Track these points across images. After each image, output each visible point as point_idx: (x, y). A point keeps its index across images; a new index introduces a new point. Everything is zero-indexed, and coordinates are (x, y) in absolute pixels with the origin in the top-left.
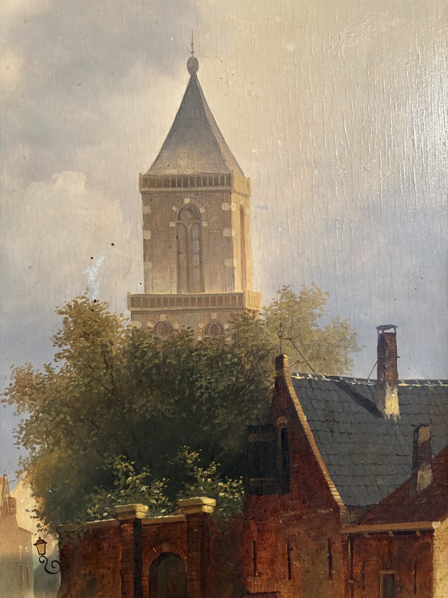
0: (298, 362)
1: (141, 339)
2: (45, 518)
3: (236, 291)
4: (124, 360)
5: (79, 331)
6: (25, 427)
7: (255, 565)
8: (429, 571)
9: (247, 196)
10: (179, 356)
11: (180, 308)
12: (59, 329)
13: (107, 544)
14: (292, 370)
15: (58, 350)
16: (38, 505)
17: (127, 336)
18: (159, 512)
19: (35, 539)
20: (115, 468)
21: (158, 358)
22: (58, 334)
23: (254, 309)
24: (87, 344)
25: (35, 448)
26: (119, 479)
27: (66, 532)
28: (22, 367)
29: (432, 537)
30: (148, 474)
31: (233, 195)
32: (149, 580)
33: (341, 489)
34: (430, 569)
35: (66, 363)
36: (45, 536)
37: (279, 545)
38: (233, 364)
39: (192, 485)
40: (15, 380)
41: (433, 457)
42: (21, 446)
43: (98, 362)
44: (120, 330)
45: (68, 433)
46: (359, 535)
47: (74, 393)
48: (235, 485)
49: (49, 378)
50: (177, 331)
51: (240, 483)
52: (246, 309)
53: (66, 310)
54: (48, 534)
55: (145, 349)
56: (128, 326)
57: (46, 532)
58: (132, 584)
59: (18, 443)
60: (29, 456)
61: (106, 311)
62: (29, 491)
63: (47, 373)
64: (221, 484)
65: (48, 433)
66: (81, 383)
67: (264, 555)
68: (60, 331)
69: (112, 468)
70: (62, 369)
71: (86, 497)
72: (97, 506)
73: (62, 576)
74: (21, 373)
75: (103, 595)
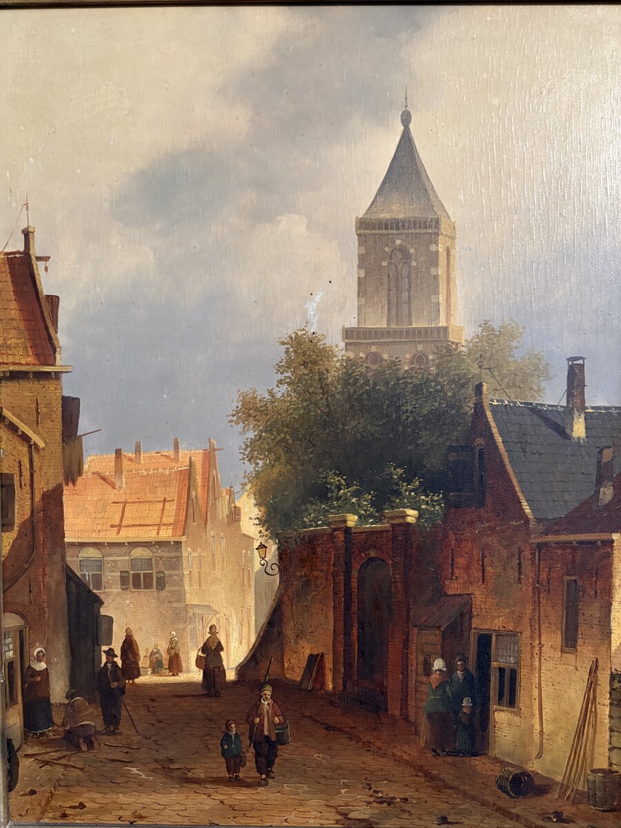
0: (496, 389)
1: (354, 368)
2: (266, 525)
3: (441, 325)
4: (339, 386)
5: (300, 360)
6: (249, 444)
7: (452, 569)
8: (608, 578)
9: (453, 238)
10: (387, 383)
11: (389, 340)
12: (281, 358)
13: (321, 549)
14: (490, 397)
16: (260, 513)
17: (341, 365)
18: (367, 521)
19: (256, 544)
20: (328, 482)
21: (369, 385)
22: (280, 362)
23: (458, 341)
24: (306, 372)
25: (258, 464)
26: (332, 492)
27: (285, 537)
28: (248, 391)
29: (612, 547)
30: (358, 488)
31: (440, 237)
32: (358, 582)
33: (531, 503)
34: (611, 576)
35: (287, 388)
36: (266, 541)
37: (475, 552)
38: (438, 391)
39: (397, 498)
40: (241, 403)
41: (615, 475)
42: (246, 461)
43: (315, 387)
44: (335, 359)
45: (288, 450)
46: (546, 544)
47: (294, 415)
48: (436, 498)
49: (271, 401)
50: (386, 361)
51: (440, 497)
52: (449, 341)
53: (288, 341)
55: (357, 377)
56: (342, 356)
57: (267, 538)
58: (342, 585)
59: (244, 459)
60: (253, 470)
61: (323, 342)
62: (253, 501)
63: (270, 397)
64: (423, 497)
65: (270, 451)
66: (300, 406)
67: (461, 561)
68: (282, 360)
69: (326, 482)
70: (283, 393)
71: (303, 507)
72: (312, 515)
73: (281, 578)
74: (247, 397)
75: (316, 595)
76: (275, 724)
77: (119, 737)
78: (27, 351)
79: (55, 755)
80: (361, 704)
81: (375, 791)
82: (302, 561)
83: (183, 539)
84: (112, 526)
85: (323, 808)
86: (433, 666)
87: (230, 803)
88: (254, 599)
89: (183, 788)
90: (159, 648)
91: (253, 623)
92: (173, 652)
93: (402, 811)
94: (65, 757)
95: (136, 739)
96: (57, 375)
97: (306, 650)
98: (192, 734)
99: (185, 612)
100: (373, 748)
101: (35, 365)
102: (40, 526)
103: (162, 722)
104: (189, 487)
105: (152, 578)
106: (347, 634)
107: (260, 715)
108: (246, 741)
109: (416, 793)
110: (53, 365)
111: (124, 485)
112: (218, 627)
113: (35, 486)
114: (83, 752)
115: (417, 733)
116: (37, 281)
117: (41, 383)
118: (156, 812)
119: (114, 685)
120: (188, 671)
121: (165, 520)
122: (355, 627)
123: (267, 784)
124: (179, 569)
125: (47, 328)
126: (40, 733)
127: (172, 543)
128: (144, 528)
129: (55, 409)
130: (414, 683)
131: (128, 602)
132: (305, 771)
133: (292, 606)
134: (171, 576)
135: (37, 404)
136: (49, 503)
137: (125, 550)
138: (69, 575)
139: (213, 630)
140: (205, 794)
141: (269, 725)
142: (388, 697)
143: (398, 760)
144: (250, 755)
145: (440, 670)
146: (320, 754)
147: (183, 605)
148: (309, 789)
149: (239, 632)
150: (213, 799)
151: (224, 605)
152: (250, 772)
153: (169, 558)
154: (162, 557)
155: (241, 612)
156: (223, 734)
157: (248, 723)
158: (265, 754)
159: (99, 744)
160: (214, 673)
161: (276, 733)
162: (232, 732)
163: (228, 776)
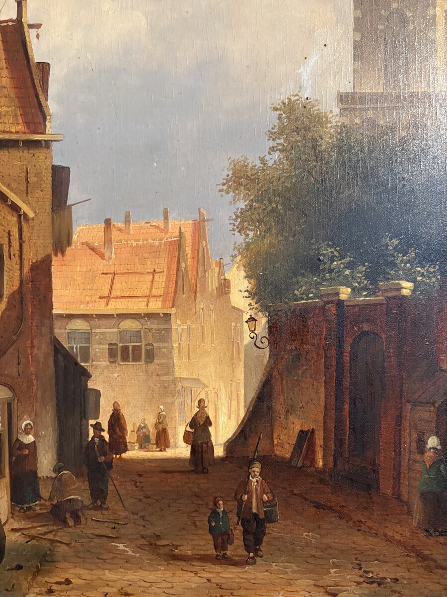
1: (348, 134)
2: (256, 298)
4: (333, 154)
5: (293, 127)
6: (240, 215)
11: (386, 105)
12: (273, 124)
13: (312, 323)
15: (271, 143)
16: (250, 286)
17: (336, 132)
18: (361, 294)
19: (246, 317)
20: (321, 253)
21: (364, 152)
22: (272, 128)
24: (299, 138)
25: (248, 235)
26: (325, 264)
27: (275, 310)
28: (238, 159)
30: (351, 259)
31: (438, 1)
32: (350, 356)
35: (279, 155)
36: (256, 314)
39: (392, 269)
40: (232, 172)
42: (236, 233)
43: (308, 154)
44: (329, 125)
45: (280, 220)
47: (286, 184)
48: (432, 270)
49: (263, 169)
50: (382, 127)
51: (437, 269)
53: (281, 107)
54: (258, 312)
55: (352, 144)
56: (336, 122)
58: (334, 359)
59: (234, 230)
60: (243, 241)
61: (317, 108)
62: (243, 274)
63: (262, 165)
64: (419, 269)
65: (260, 221)
66: (292, 174)
68: (275, 126)
69: (319, 253)
70: (275, 161)
71: (294, 280)
72: (304, 288)
73: (271, 351)
74: (237, 166)
75: (307, 369)
76: (263, 502)
77: (106, 512)
78: (17, 119)
79: (42, 530)
80: (352, 483)
81: (365, 572)
82: (292, 334)
83: (173, 311)
84: (101, 298)
85: (312, 588)
86: (427, 444)
87: (217, 581)
88: (243, 373)
89: (170, 565)
90: (146, 422)
91: (242, 397)
92: (160, 427)
93: (392, 591)
94: (51, 532)
96: (47, 144)
97: (296, 425)
98: (179, 510)
99: (173, 386)
100: (363, 528)
101: (25, 133)
102: (29, 296)
103: (149, 497)
104: (179, 259)
105: (141, 350)
106: (339, 409)
107: (248, 492)
108: (234, 518)
109: (408, 573)
110: (43, 133)
111: (113, 256)
112: (206, 401)
113: (24, 257)
114: (70, 527)
115: (409, 513)
116: (29, 49)
117: (31, 151)
118: (142, 589)
119: (102, 459)
120: (176, 447)
121: (154, 292)
122: (347, 402)
123: (255, 563)
124: (168, 342)
125: (37, 96)
126: (27, 508)
127: (162, 315)
128: (134, 300)
129: (44, 178)
130: (407, 461)
131: (116, 375)
132: (294, 550)
133: (282, 380)
134: (160, 348)
135: (27, 173)
136: (38, 274)
137: (113, 322)
138: (57, 348)
139: (202, 404)
140: (191, 572)
141: (257, 503)
142: (380, 476)
143: (389, 540)
144: (238, 532)
145: (434, 448)
146: (309, 532)
147: (171, 378)
148: (298, 568)
149: (228, 406)
150: (200, 577)
151: (213, 379)
152: (238, 550)
153: (159, 330)
154: (151, 329)
155: (230, 385)
156: (211, 511)
157: (236, 499)
158: (253, 532)
159: (86, 519)
160: (202, 449)
161: (264, 511)
162: (220, 509)
163: (216, 553)
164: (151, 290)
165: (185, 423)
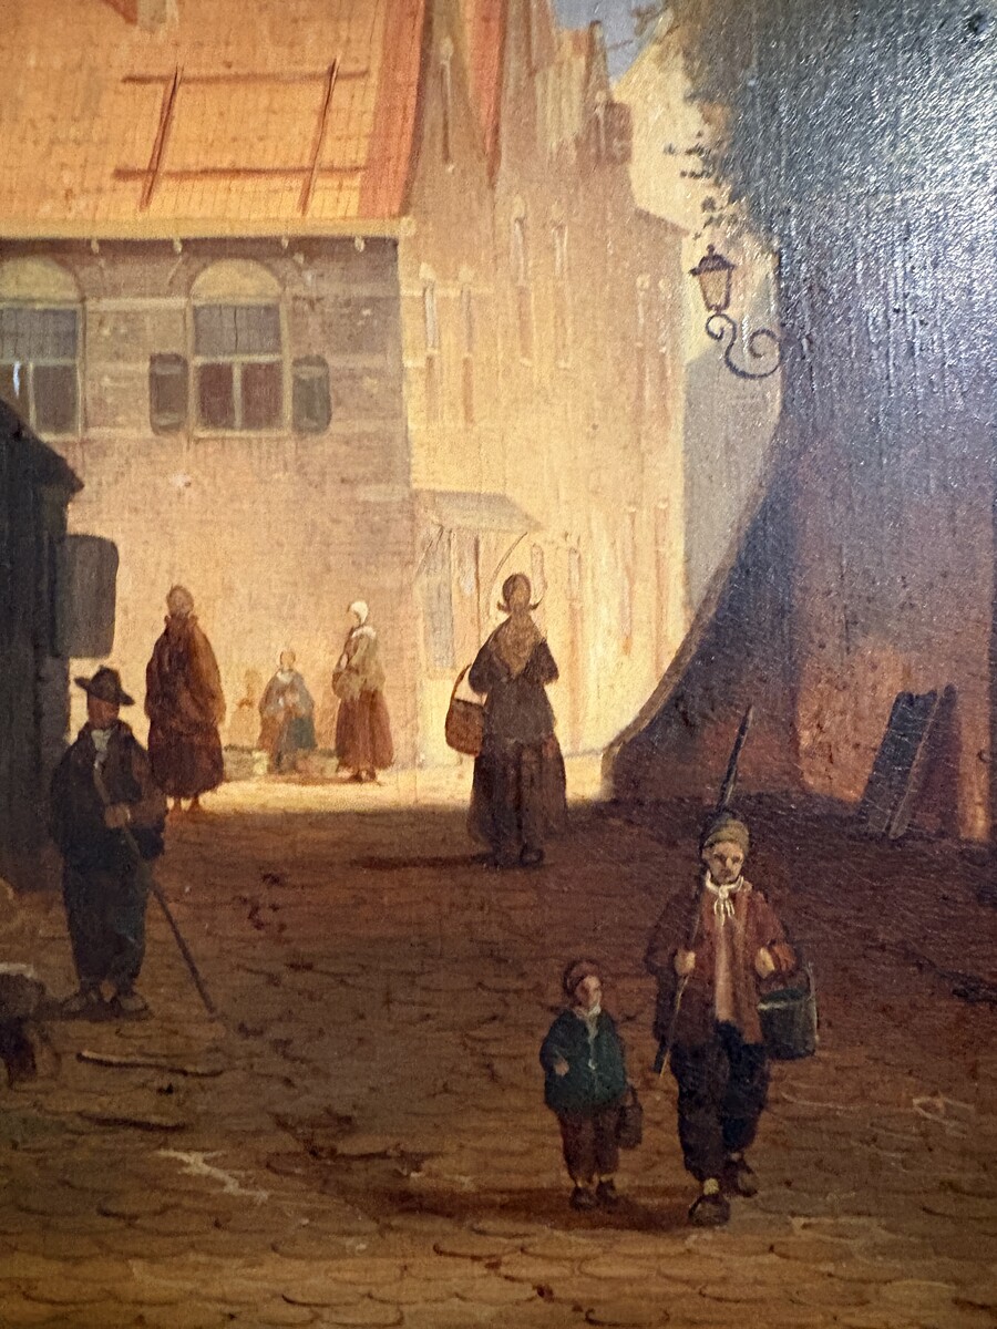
2: (731, 178)
16: (707, 129)
19: (693, 254)
36: (732, 242)
54: (740, 234)
57: (735, 229)
62: (679, 83)
73: (787, 388)
76: (758, 978)
77: (131, 1027)
83: (405, 229)
84: (122, 174)
85: (944, 1313)
87: (575, 1294)
88: (680, 473)
89: (391, 1236)
90: (298, 668)
91: (676, 567)
92: (355, 686)
95: (206, 1034)
97: (886, 674)
98: (427, 1017)
99: (407, 525)
103: (309, 967)
104: (428, 24)
105: (280, 382)
107: (700, 941)
108: (641, 1044)
111: (172, 10)
112: (536, 583)
119: (120, 816)
120: (415, 762)
121: (329, 154)
124: (384, 351)
127: (361, 246)
128: (249, 184)
131: (179, 481)
132: (876, 1164)
134: (353, 376)
137: (171, 269)
139: (518, 597)
140: (475, 1258)
141: (734, 981)
144: (658, 1101)
146: (934, 1094)
147: (398, 493)
148: (892, 1236)
149: (621, 604)
150: (507, 1277)
151: (563, 495)
152: (660, 1170)
153: (348, 303)
154: (319, 300)
155: (628, 520)
156: (553, 1018)
157: (653, 971)
158: (719, 1095)
159: (57, 1055)
160: (519, 771)
161: (762, 1013)
162: (588, 1009)
163: (571, 1184)
164: (318, 146)
165: (454, 667)
